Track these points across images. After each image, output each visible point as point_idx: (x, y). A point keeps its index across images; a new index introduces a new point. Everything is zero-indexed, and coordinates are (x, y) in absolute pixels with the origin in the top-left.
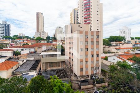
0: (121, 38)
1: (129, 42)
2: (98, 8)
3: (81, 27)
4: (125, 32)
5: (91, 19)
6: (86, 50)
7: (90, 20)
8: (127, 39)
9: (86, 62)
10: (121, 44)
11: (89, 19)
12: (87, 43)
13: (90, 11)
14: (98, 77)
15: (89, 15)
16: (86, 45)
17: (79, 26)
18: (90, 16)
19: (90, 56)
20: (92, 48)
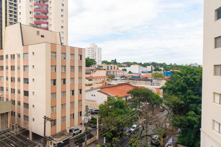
0: (90, 61)
1: (100, 68)
2: (63, 5)
3: (42, 36)
4: (94, 52)
5: (48, 21)
6: (63, 81)
7: (47, 23)
8: (97, 64)
9: (62, 105)
10: (93, 70)
11: (45, 21)
12: (64, 68)
13: (47, 5)
14: (80, 129)
15: (46, 12)
16: (62, 73)
17: (38, 32)
18: (48, 15)
19: (68, 93)
20: (72, 79)
